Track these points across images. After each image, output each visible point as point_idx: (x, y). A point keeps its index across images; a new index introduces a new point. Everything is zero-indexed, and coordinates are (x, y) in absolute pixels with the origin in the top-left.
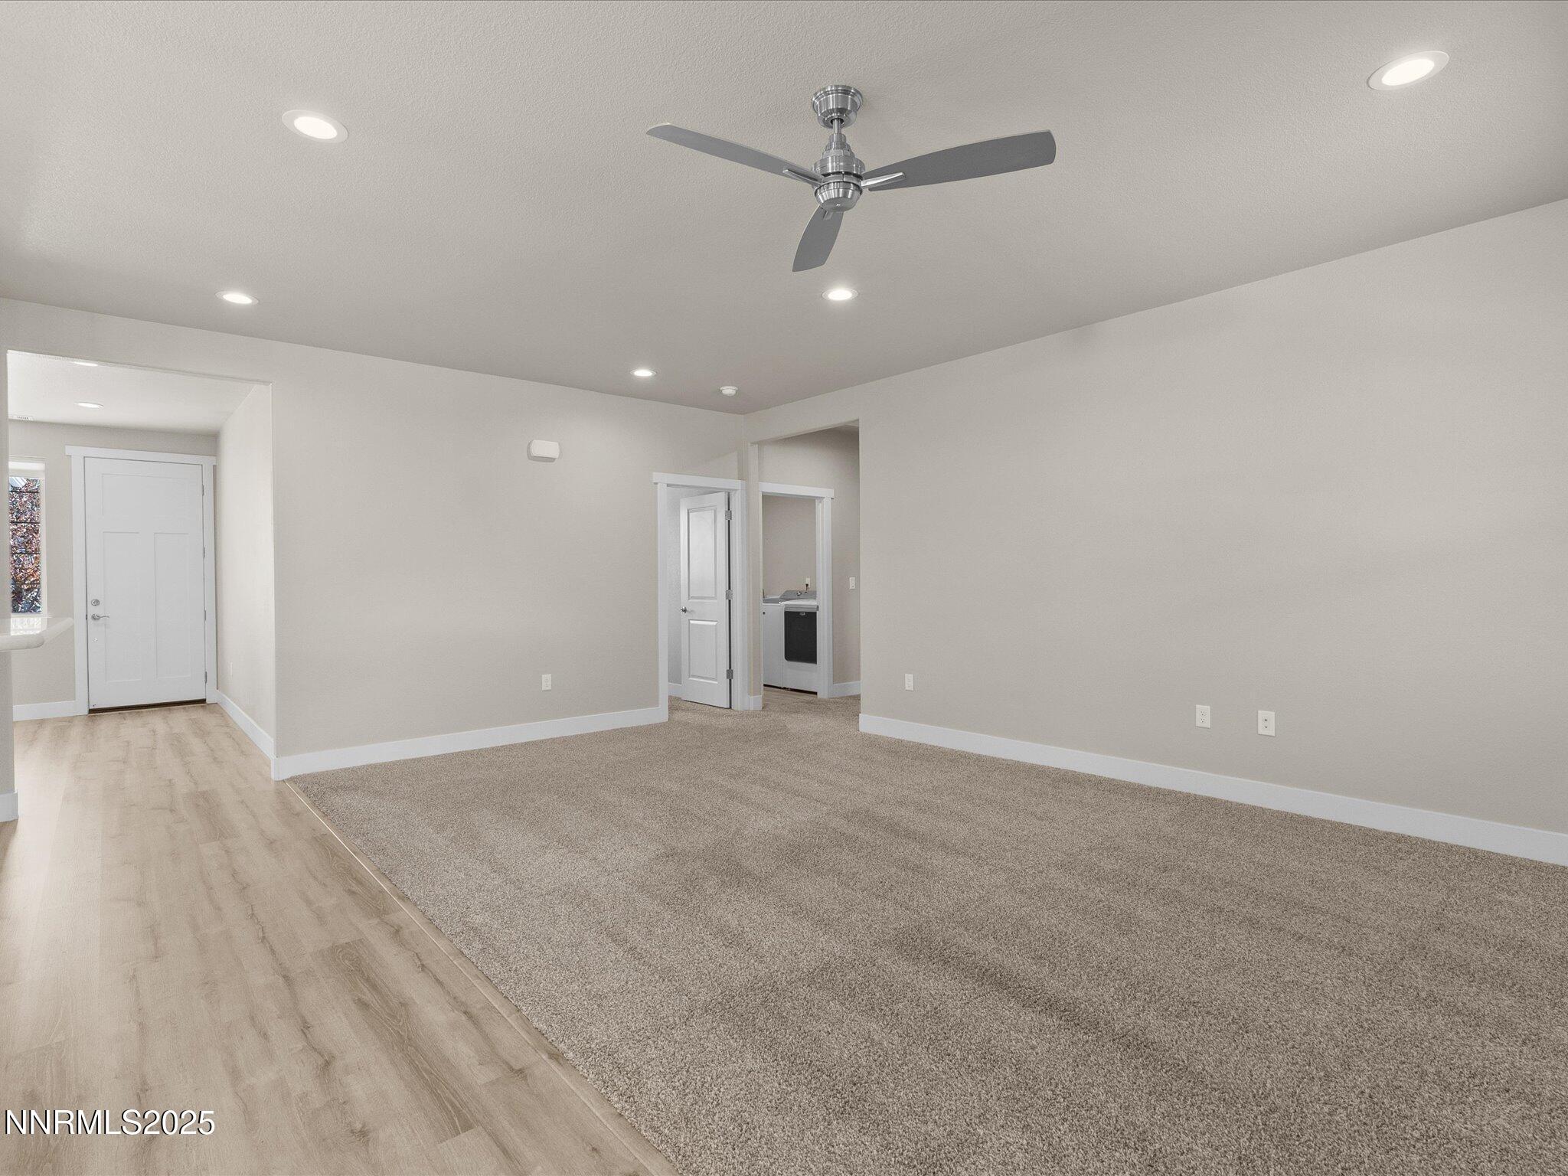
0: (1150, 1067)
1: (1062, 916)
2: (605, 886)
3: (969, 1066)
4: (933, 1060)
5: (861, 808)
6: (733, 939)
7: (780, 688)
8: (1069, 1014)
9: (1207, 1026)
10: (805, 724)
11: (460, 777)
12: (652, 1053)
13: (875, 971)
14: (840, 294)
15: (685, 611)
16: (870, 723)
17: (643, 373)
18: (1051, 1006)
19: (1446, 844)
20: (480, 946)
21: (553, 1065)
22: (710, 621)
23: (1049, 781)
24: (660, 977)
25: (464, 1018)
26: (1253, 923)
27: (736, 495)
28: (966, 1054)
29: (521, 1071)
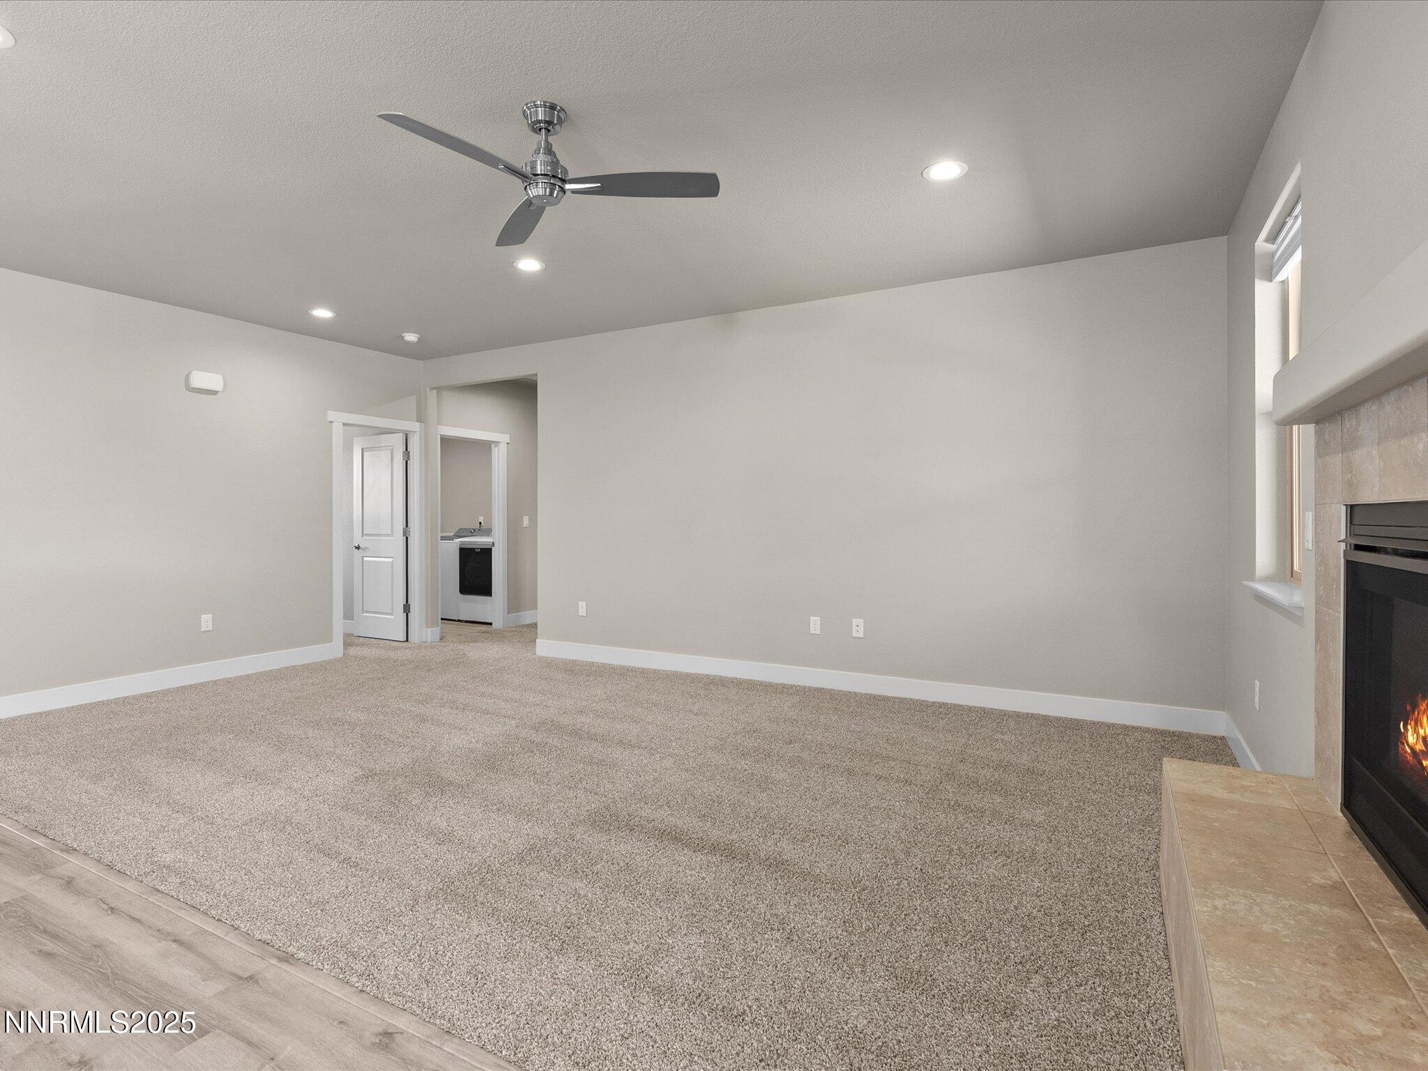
0: (786, 877)
1: (718, 784)
2: (306, 810)
3: (657, 899)
4: (629, 900)
5: (547, 719)
6: (444, 838)
7: (454, 620)
8: (728, 852)
9: (822, 844)
10: (485, 652)
11: (107, 727)
12: (383, 938)
13: (575, 844)
14: (529, 265)
15: (358, 548)
16: (545, 647)
17: (322, 313)
18: (714, 848)
19: (968, 706)
20: (178, 880)
21: (284, 966)
22: (387, 556)
23: (701, 685)
24: (379, 878)
25: (174, 946)
26: (850, 772)
27: (415, 436)
28: (654, 892)
29: (251, 978)
